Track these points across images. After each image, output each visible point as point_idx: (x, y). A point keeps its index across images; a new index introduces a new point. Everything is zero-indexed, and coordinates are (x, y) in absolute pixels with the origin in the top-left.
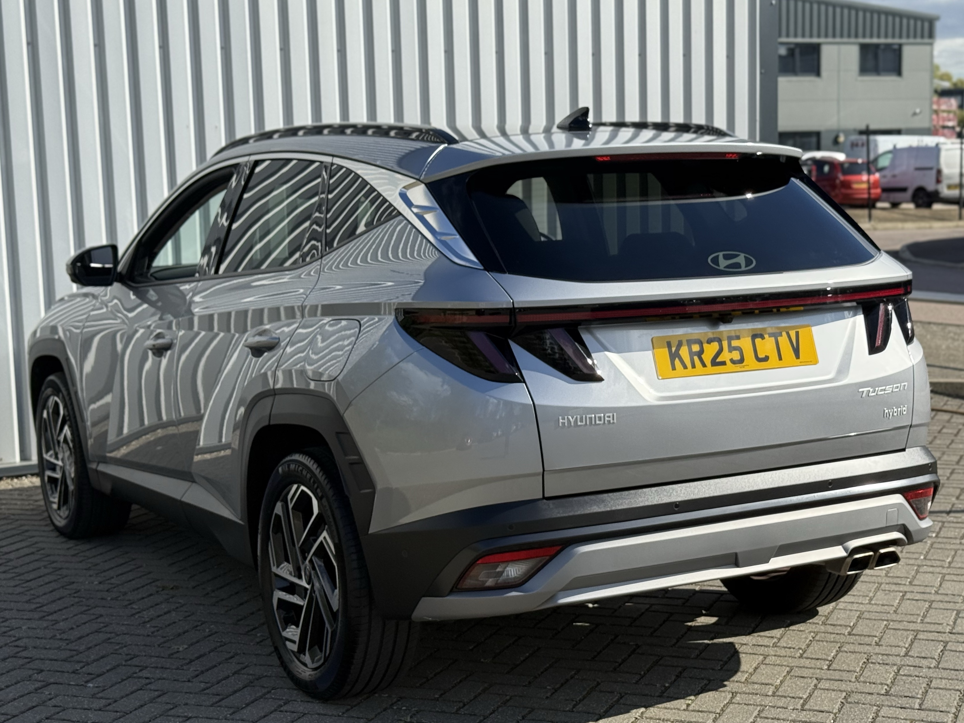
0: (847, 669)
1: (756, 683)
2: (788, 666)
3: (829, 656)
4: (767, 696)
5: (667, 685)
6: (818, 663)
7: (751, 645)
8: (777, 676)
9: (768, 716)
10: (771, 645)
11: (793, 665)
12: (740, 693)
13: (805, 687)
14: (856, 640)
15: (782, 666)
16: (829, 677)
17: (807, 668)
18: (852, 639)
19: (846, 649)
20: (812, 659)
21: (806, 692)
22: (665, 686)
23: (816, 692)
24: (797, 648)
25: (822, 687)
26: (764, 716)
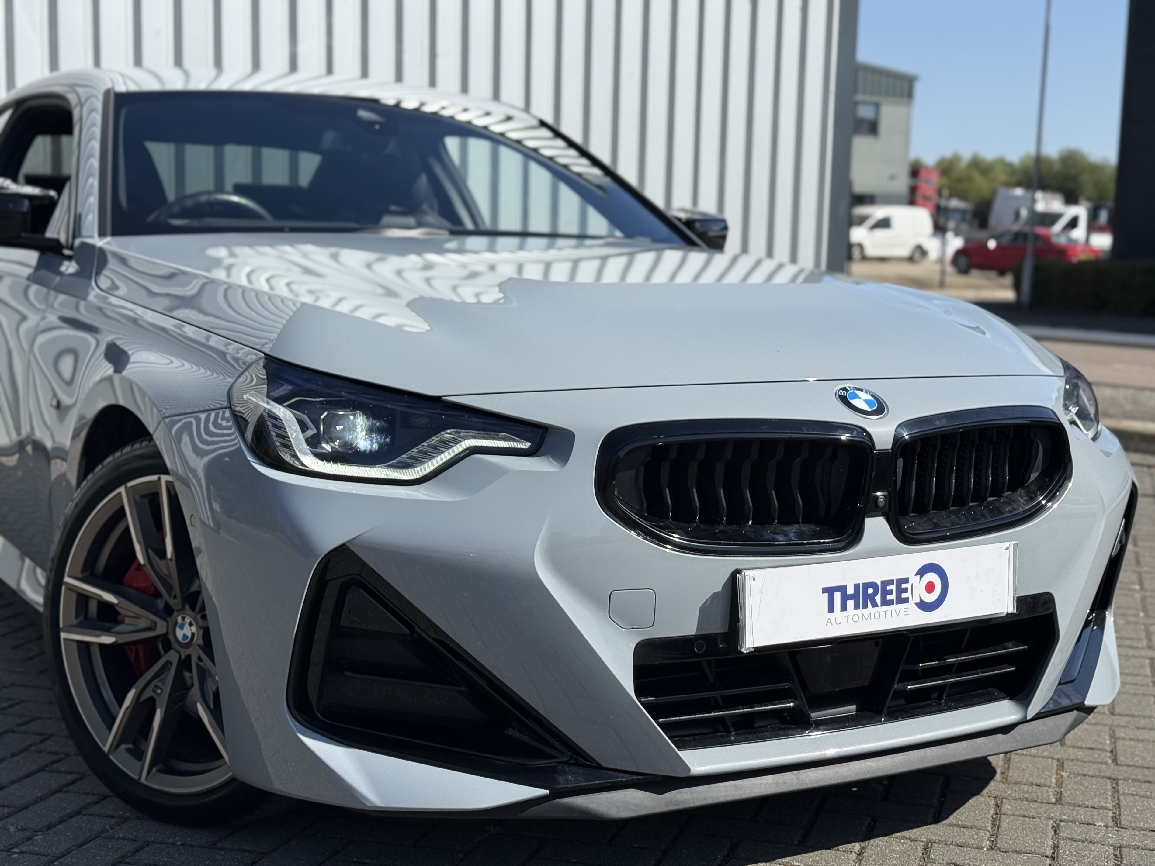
0: (1146, 765)
1: (1021, 783)
2: (1053, 758)
3: (1105, 744)
4: (1049, 803)
6: (1096, 754)
9: (1075, 836)
11: (1059, 756)
12: (1006, 799)
13: (1102, 791)
14: (1129, 722)
15: (1043, 757)
16: (1126, 775)
17: (1082, 761)
18: (1123, 721)
19: (1123, 735)
20: (1081, 748)
21: (1107, 798)
23: (1122, 798)
25: (1126, 791)
26: (1065, 835)
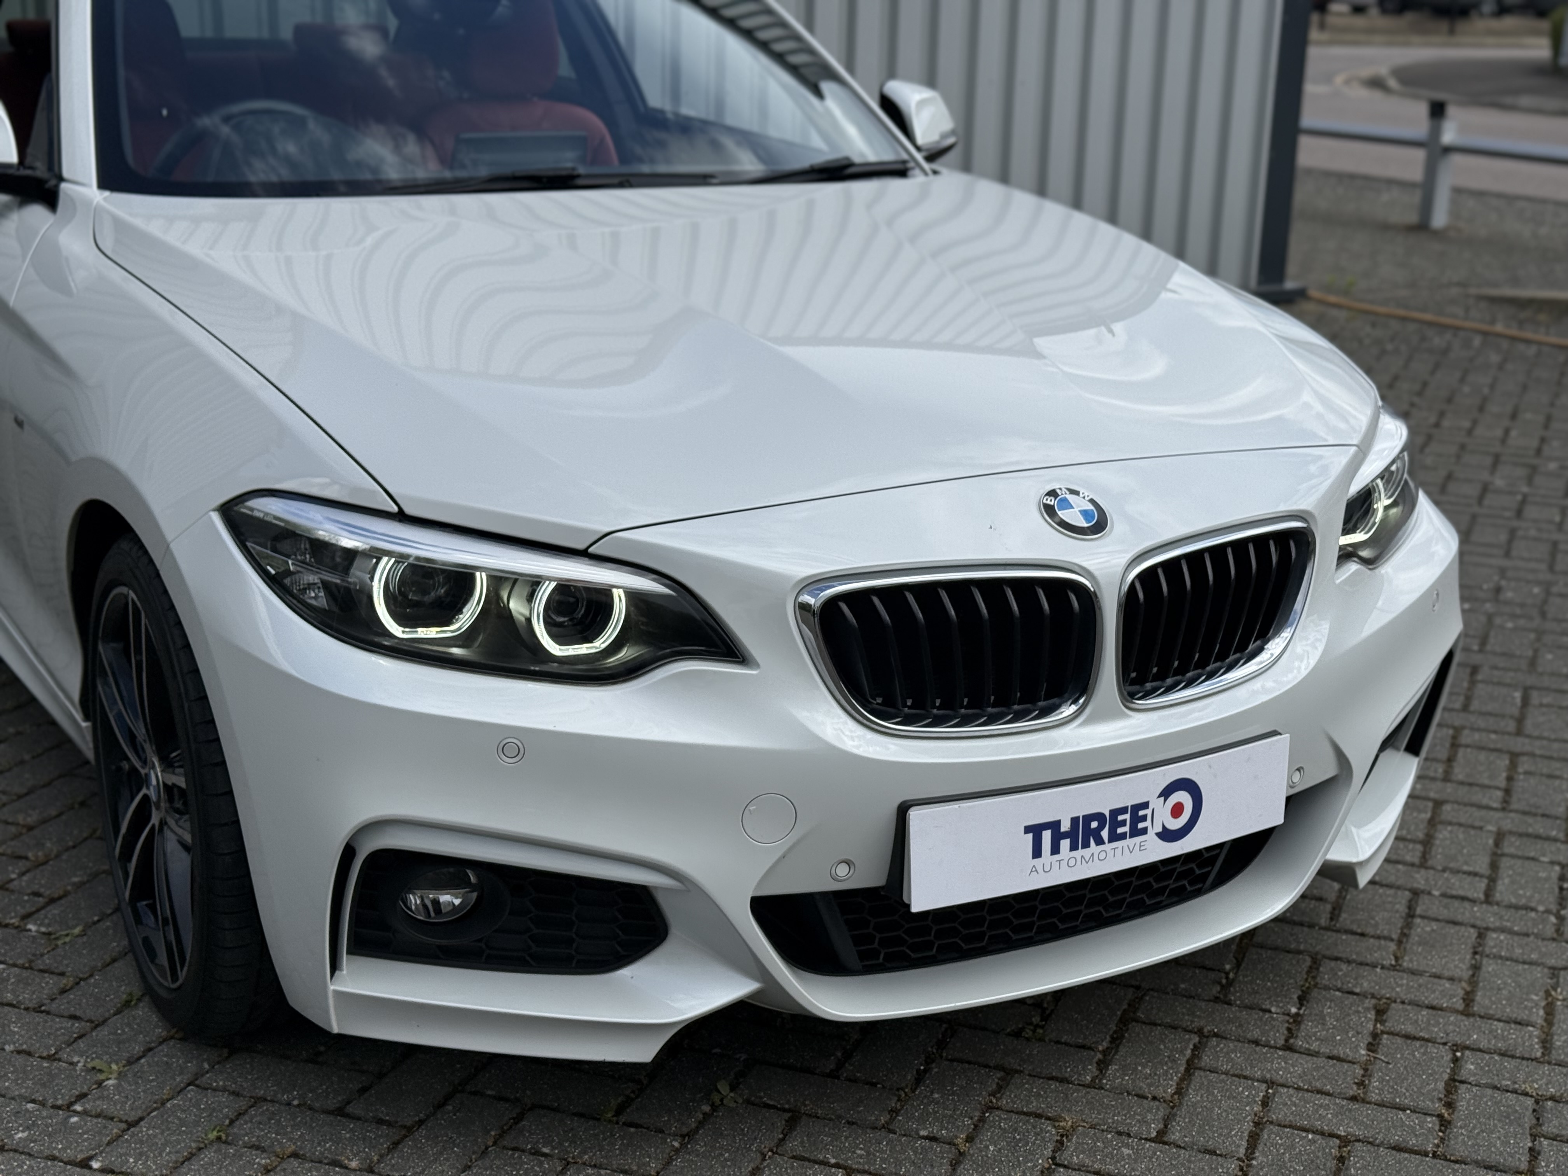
5: (1294, 1010)
7: (1436, 893)
8: (1535, 997)
10: (1482, 896)
22: (1288, 1015)
24: (1541, 908)
